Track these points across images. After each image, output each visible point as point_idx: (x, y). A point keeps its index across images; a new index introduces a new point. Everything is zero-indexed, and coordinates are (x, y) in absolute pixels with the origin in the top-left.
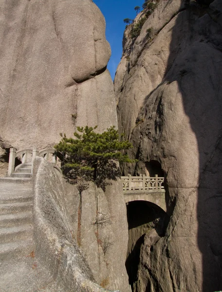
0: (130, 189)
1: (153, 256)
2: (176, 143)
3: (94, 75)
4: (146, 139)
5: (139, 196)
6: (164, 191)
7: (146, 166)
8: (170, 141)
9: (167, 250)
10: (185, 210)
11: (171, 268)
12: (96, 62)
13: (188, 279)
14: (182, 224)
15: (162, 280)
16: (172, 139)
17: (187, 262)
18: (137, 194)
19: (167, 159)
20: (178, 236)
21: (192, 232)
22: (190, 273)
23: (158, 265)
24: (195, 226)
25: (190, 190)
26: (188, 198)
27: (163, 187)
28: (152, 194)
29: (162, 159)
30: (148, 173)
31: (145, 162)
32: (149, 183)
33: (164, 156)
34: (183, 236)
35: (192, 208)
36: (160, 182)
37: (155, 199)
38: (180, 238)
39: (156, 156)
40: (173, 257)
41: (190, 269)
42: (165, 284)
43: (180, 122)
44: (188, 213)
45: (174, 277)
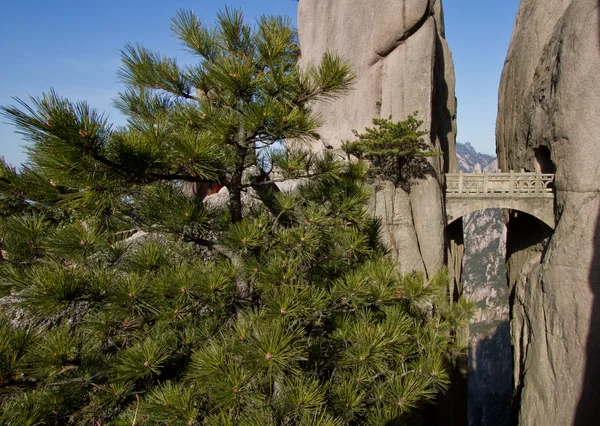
0: (486, 191)
1: (528, 289)
2: (573, 113)
3: (403, 39)
4: (539, 109)
5: (500, 202)
6: (551, 195)
7: (536, 155)
8: (563, 111)
9: (542, 282)
10: (573, 227)
11: (546, 307)
12: (404, 17)
13: (566, 324)
14: (566, 247)
15: (534, 320)
16: (567, 107)
17: (566, 301)
18: (497, 198)
19: (558, 142)
20: (557, 264)
21: (580, 261)
22: (569, 317)
23: (532, 301)
24: (588, 253)
25: (586, 195)
26: (580, 208)
27: (551, 190)
28: (526, 199)
29: (553, 144)
30: (538, 167)
31: (535, 149)
32: (521, 183)
33: (555, 139)
34: (565, 265)
35: (584, 225)
36: (545, 182)
37: (533, 207)
38: (561, 267)
39: (546, 139)
40: (547, 291)
41: (570, 312)
42: (537, 325)
43: (584, 73)
44: (578, 232)
45: (548, 318)
